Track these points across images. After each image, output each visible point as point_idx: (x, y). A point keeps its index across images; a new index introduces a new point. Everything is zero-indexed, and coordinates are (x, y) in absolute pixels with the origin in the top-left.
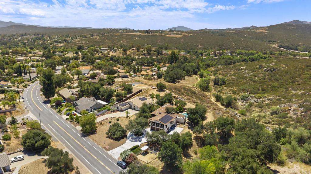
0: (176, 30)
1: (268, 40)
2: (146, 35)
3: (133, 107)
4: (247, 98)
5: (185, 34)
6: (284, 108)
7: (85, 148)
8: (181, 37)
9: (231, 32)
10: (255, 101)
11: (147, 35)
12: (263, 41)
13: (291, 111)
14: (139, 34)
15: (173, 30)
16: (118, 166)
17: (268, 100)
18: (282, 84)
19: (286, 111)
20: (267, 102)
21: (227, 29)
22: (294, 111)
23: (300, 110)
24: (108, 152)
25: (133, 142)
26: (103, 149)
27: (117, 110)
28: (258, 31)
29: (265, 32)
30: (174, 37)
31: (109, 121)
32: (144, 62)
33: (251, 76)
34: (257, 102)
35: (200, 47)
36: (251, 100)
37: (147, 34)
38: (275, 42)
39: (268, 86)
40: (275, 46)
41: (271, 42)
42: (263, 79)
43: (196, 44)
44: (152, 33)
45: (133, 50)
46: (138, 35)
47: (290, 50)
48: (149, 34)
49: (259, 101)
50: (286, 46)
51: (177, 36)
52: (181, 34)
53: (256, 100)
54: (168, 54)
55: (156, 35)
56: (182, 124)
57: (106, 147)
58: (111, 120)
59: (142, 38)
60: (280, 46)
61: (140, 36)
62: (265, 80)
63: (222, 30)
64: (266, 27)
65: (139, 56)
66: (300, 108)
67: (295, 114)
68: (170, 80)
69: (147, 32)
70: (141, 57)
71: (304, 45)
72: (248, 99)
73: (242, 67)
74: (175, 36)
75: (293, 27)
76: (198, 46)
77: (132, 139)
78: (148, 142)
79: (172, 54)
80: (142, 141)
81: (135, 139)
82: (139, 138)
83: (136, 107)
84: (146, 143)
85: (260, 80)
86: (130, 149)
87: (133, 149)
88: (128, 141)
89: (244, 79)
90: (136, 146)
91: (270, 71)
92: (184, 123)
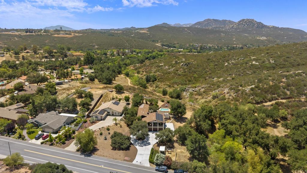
0: (62, 29)
1: (152, 40)
2: (27, 35)
3: (111, 113)
4: (185, 89)
5: (75, 34)
6: (219, 92)
7: (104, 167)
8: (71, 37)
9: (119, 32)
10: (193, 91)
11: (29, 35)
12: (148, 41)
13: (226, 94)
14: (17, 33)
15: (59, 29)
16: (159, 172)
17: (203, 88)
18: (200, 75)
19: (222, 95)
20: (203, 90)
21: (111, 30)
22: (227, 93)
23: (232, 92)
24: (133, 163)
25: (144, 147)
26: (125, 162)
27: (98, 120)
28: (141, 32)
29: (148, 33)
30: (64, 37)
31: (99, 134)
32: (55, 66)
33: (174, 71)
34: (195, 91)
35: (96, 47)
36: (190, 90)
37: (28, 33)
38: (158, 41)
39: (190, 77)
40: (159, 45)
41: (155, 41)
42: (184, 72)
43: (91, 44)
44: (35, 32)
45: (28, 52)
46: (16, 35)
47: (171, 48)
48: (31, 34)
49: (196, 90)
50: (167, 45)
51: (67, 36)
52: (71, 34)
53: (193, 89)
54: (73, 55)
55: (41, 35)
56: (168, 119)
57: (125, 159)
58: (101, 132)
59: (23, 39)
60: (163, 45)
61: (20, 36)
62: (186, 73)
63: (108, 30)
64: (147, 28)
65: (41, 59)
66: (231, 90)
67: (230, 95)
68: (107, 81)
69: (27, 31)
70: (43, 60)
71: (178, 43)
72: (187, 90)
73: (161, 64)
75: (166, 29)
76: (94, 46)
77: (139, 145)
78: (157, 143)
79: (88, 55)
80: (151, 143)
81: (142, 143)
82: (145, 141)
83: (116, 113)
84: (157, 144)
85: (183, 74)
86: (151, 153)
87: (153, 152)
88: (137, 147)
89: (170, 74)
90: (152, 149)
91: (186, 65)
92: (170, 118)
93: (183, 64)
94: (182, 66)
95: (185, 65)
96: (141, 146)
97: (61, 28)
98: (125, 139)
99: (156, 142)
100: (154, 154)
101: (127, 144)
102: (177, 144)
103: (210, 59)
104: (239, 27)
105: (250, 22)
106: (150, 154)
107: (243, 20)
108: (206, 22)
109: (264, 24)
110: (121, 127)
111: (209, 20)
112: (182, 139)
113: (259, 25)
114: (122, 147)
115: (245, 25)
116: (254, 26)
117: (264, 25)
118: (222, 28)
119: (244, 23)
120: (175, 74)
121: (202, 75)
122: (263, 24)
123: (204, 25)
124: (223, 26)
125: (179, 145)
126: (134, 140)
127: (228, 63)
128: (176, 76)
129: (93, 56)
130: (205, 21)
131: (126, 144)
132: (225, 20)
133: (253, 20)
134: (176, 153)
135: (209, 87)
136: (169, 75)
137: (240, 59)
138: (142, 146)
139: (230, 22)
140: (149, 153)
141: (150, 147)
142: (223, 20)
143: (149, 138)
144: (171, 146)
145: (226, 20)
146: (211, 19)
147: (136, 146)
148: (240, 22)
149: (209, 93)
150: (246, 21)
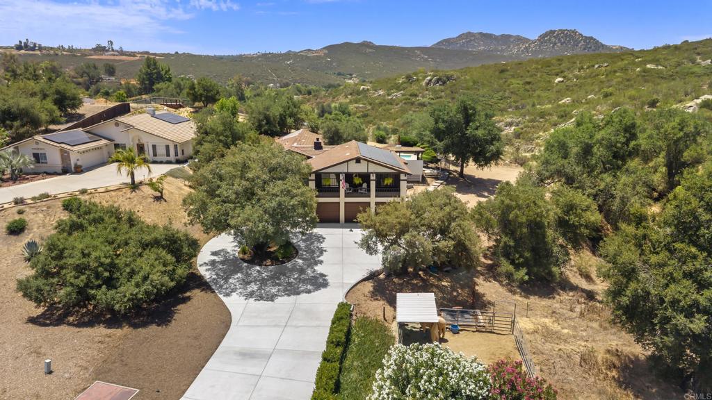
2: (20, 55)
5: (144, 57)
8: (133, 61)
11: (25, 55)
12: (327, 73)
15: (105, 45)
17: (510, 124)
18: (486, 104)
25: (279, 300)
28: (309, 55)
29: (327, 57)
30: (115, 60)
33: (404, 98)
37: (22, 52)
41: (343, 75)
42: (437, 98)
44: (40, 50)
48: (31, 52)
51: (123, 58)
52: (134, 56)
56: (418, 182)
62: (443, 100)
69: (20, 45)
73: (362, 87)
74: (117, 58)
77: (253, 287)
78: (372, 276)
79: (149, 67)
80: (330, 279)
81: (274, 278)
82: (294, 269)
83: (154, 147)
84: (369, 286)
85: (432, 101)
86: (330, 342)
87: (348, 334)
88: (235, 302)
89: (392, 104)
90: (343, 315)
91: (440, 83)
92: (423, 177)
93: (430, 80)
94: (428, 84)
95: (438, 82)
96: (261, 298)
97: (112, 43)
98: (145, 246)
99: (365, 274)
100: (353, 347)
101: (145, 278)
102: (497, 284)
103: (507, 71)
104: (542, 48)
105: (569, 37)
106: (323, 347)
107: (552, 32)
108: (463, 39)
109: (600, 41)
110: (159, 198)
111: (469, 34)
112: (527, 254)
113: (587, 44)
114: (102, 295)
115: (555, 44)
116: (577, 46)
117: (601, 44)
118: (502, 51)
119: (553, 40)
120: (409, 103)
121: (491, 105)
122: (598, 41)
123: (458, 45)
124: (504, 47)
125: (514, 293)
126: (222, 263)
127: (564, 77)
128: (413, 109)
129: (166, 72)
130: (460, 36)
131: (138, 278)
132: (507, 35)
133: (574, 32)
134: (517, 341)
135: (532, 121)
136: (390, 106)
137: (596, 66)
138: (271, 298)
139: (520, 39)
140: (318, 339)
141: (325, 303)
142: (502, 36)
143: (322, 252)
144: (463, 294)
145: (510, 36)
146: (475, 32)
147: (227, 295)
148: (544, 37)
149: (536, 135)
150: (558, 35)
